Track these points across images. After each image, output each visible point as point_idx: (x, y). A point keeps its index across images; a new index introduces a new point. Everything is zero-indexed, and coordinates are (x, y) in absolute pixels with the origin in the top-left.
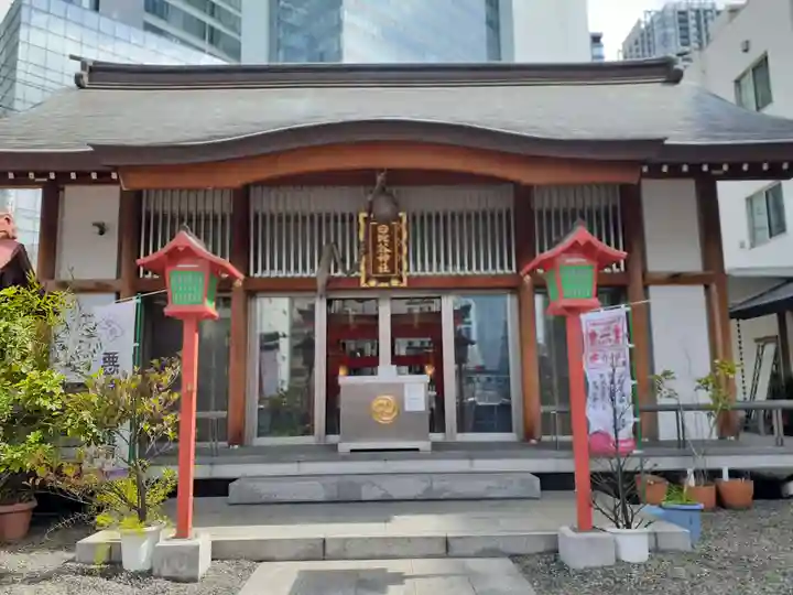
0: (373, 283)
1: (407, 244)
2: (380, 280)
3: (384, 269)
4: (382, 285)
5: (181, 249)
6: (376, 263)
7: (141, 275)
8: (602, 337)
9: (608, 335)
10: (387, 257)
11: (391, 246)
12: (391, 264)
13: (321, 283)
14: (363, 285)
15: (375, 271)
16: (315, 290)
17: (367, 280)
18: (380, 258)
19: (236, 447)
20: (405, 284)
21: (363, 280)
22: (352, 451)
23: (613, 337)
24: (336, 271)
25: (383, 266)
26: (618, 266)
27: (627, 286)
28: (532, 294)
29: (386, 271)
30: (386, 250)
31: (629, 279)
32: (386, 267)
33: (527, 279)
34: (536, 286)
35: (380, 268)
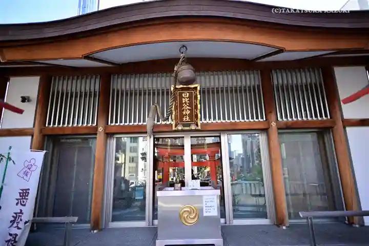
0: (180, 128)
1: (200, 104)
2: (184, 125)
4: (186, 128)
6: (182, 116)
7: (47, 126)
10: (188, 112)
11: (190, 105)
12: (190, 116)
13: (149, 129)
14: (174, 128)
15: (181, 120)
16: (146, 133)
17: (176, 126)
18: (184, 113)
19: (95, 231)
20: (199, 128)
21: (174, 125)
22: (166, 245)
24: (158, 121)
25: (186, 117)
26: (326, 116)
27: (332, 127)
28: (277, 133)
29: (187, 120)
30: (188, 107)
31: (334, 123)
32: (188, 118)
33: (274, 124)
34: (279, 129)
35: (185, 119)
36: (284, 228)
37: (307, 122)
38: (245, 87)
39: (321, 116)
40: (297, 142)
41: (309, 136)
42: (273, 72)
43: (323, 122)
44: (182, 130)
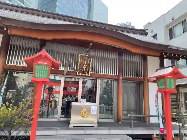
0: (80, 74)
2: (83, 73)
3: (84, 70)
4: (83, 75)
5: (43, 56)
7: (6, 64)
10: (85, 67)
11: (87, 64)
12: (86, 69)
13: (65, 72)
15: (81, 71)
18: (83, 67)
20: (89, 75)
21: (78, 73)
22: (74, 126)
24: (69, 69)
26: (142, 77)
27: (143, 82)
28: (122, 82)
30: (85, 65)
31: (145, 80)
33: (121, 78)
34: (123, 80)
35: (83, 70)
36: (120, 123)
37: (134, 78)
38: (109, 58)
39: (140, 76)
40: (129, 86)
41: (134, 84)
42: (123, 54)
43: (140, 79)
44: (81, 76)
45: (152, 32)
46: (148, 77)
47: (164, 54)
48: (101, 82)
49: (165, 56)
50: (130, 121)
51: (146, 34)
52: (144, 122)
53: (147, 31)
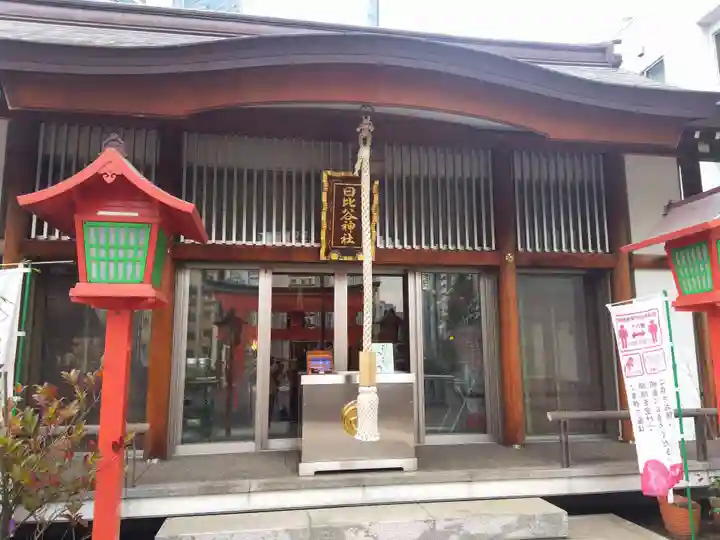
0: (334, 256)
2: (344, 252)
4: (346, 258)
5: (109, 180)
6: (340, 233)
7: (33, 236)
8: (634, 335)
9: (643, 334)
10: (352, 226)
12: (356, 233)
14: (324, 257)
15: (338, 242)
16: (260, 263)
17: (327, 253)
18: (344, 227)
19: (155, 461)
21: (322, 251)
22: (317, 473)
23: (648, 336)
25: (347, 236)
27: (612, 269)
28: (515, 275)
29: (349, 241)
30: (352, 217)
31: (616, 261)
32: (350, 237)
33: (510, 257)
34: (518, 267)
35: (344, 239)
36: (517, 447)
37: (569, 255)
39: (594, 247)
42: (516, 154)
43: (595, 258)
44: (338, 262)
45: (641, 55)
46: (629, 242)
47: (697, 135)
48: (423, 283)
49: (704, 148)
50: (558, 438)
51: (616, 63)
52: (620, 438)
53: (617, 50)
